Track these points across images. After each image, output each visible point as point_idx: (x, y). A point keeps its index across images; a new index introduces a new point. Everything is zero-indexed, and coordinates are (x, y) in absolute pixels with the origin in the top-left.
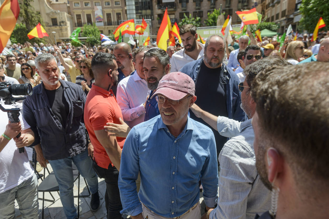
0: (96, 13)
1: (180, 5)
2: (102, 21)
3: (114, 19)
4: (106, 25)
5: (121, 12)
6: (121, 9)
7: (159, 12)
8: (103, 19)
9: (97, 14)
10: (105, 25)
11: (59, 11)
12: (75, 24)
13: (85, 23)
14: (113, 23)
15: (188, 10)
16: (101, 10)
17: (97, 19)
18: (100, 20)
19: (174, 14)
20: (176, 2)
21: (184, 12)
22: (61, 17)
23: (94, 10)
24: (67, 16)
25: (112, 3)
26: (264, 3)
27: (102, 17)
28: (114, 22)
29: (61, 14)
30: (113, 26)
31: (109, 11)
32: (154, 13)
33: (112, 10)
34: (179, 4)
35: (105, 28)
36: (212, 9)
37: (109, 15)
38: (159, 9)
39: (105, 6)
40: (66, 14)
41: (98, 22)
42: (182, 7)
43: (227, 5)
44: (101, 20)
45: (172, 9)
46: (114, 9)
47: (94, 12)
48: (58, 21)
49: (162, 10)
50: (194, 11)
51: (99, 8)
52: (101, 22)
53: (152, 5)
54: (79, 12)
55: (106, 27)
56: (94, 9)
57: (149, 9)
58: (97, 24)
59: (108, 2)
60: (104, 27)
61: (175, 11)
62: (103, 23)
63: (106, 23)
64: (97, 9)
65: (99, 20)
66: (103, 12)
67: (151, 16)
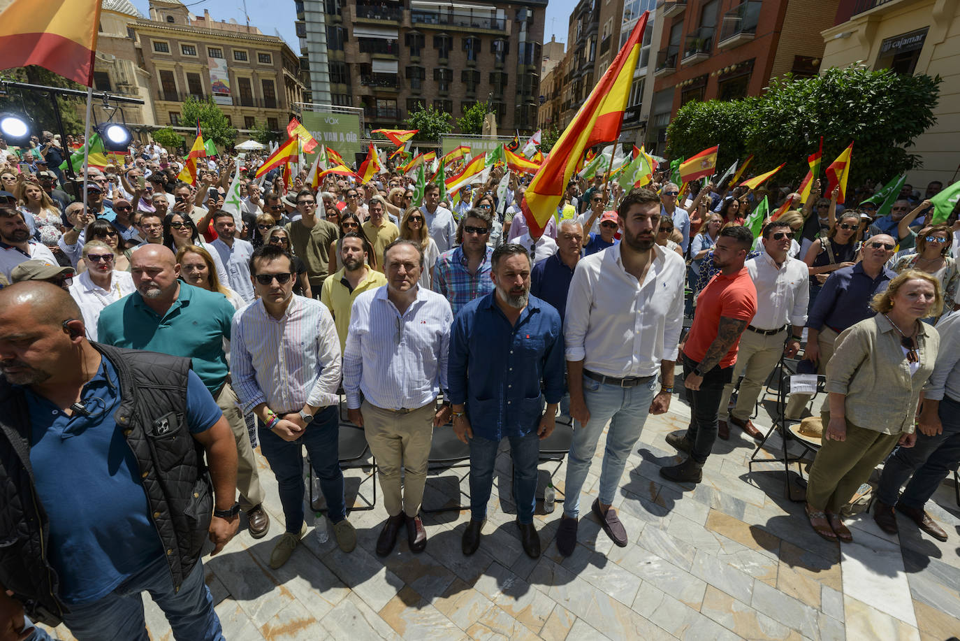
0: (211, 73)
1: (407, 84)
2: (229, 94)
3: (257, 92)
4: (238, 105)
5: (274, 79)
6: (274, 73)
7: (366, 91)
8: (230, 90)
9: (214, 77)
10: (235, 103)
11: (114, 57)
12: (159, 92)
13: (186, 94)
14: (254, 102)
15: (424, 96)
16: (224, 67)
17: (214, 87)
18: (223, 91)
19: (395, 100)
20: (399, 75)
21: (415, 97)
22: (120, 72)
23: (207, 67)
24: (136, 70)
25: (253, 56)
26: (558, 100)
27: (227, 85)
28: (256, 100)
29: (121, 64)
30: (257, 109)
31: (245, 73)
32: (354, 93)
33: (252, 71)
34: (405, 80)
35: (236, 110)
36: (471, 100)
37: (244, 83)
38: (365, 85)
39: (234, 60)
40: (134, 66)
41: (217, 95)
42: (412, 87)
43: (498, 96)
44: (226, 91)
45: (393, 90)
46: (257, 71)
47: (208, 70)
48: (113, 80)
49: (371, 87)
50: (436, 98)
51: (221, 63)
52: (227, 95)
53: (349, 75)
54: (168, 65)
55: (238, 108)
56: (207, 64)
57: (344, 82)
58: (217, 100)
59: (241, 52)
60: (234, 107)
61: (398, 93)
62: (230, 99)
63: (237, 98)
64: (216, 66)
65: (221, 90)
66: (230, 74)
67: (347, 97)
